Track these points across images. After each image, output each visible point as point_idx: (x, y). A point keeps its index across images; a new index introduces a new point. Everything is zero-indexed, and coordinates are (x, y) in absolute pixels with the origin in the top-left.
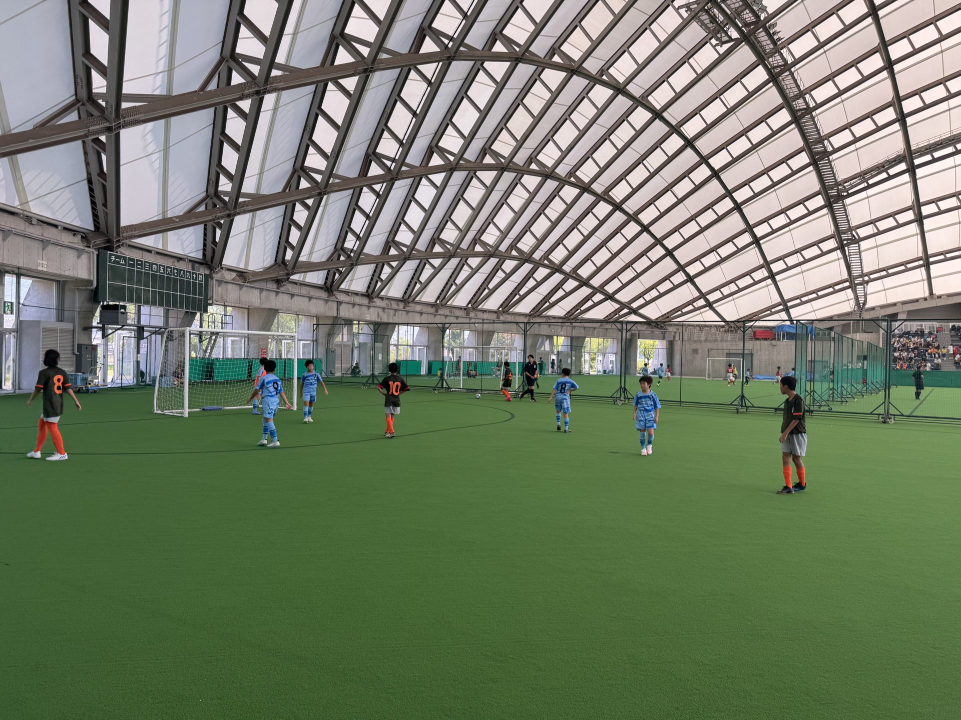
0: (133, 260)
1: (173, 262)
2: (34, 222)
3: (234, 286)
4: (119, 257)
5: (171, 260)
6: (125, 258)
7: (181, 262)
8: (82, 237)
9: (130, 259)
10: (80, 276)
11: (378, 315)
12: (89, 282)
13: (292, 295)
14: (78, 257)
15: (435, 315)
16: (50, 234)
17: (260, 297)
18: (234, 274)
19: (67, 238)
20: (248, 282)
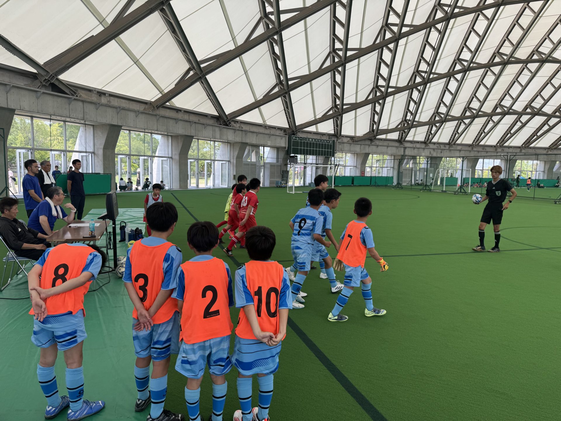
0: (302, 138)
1: (320, 136)
2: (267, 128)
3: (347, 144)
4: (296, 137)
5: (319, 136)
6: (298, 137)
7: (324, 136)
8: (284, 131)
9: (300, 138)
10: (282, 146)
11: (430, 153)
12: (285, 148)
13: (378, 146)
14: (281, 139)
15: (470, 151)
16: (273, 131)
17: (360, 148)
18: (349, 139)
19: (278, 132)
20: (355, 142)
